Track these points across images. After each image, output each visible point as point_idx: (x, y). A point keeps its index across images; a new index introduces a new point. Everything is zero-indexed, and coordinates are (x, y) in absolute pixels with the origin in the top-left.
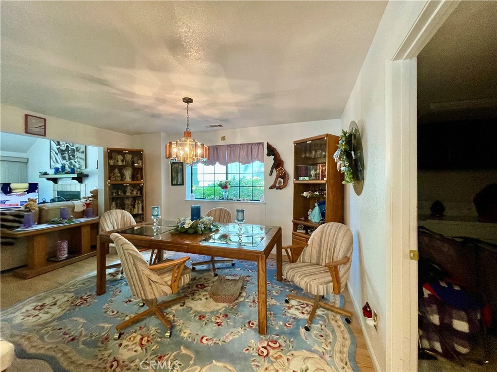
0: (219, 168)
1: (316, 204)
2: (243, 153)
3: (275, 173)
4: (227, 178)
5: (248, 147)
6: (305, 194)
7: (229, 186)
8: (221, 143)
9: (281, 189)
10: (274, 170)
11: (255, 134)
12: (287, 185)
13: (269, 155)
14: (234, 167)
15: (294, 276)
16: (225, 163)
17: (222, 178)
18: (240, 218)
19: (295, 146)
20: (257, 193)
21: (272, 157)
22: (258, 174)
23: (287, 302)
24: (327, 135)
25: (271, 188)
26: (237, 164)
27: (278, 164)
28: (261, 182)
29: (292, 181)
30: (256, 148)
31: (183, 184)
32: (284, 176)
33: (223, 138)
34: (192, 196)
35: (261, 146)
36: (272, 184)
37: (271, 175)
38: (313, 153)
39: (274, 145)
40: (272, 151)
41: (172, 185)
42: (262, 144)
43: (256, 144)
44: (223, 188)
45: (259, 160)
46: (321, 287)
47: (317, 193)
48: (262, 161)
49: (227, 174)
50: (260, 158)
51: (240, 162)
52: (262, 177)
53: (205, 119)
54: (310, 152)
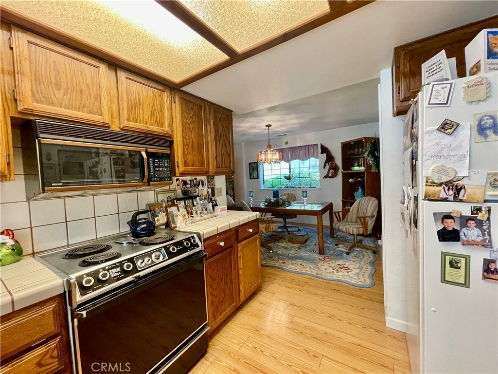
0: (284, 164)
1: (360, 188)
2: (302, 153)
3: (327, 166)
4: (290, 172)
5: (306, 148)
6: (350, 180)
7: (292, 178)
8: (284, 146)
9: (332, 178)
10: (327, 164)
11: (311, 138)
12: (337, 174)
13: (322, 153)
14: (295, 163)
15: (339, 226)
16: (288, 161)
17: (287, 172)
18: (305, 196)
19: (342, 146)
20: (313, 183)
21: (325, 155)
22: (314, 167)
23: (336, 245)
24: (365, 138)
25: (325, 177)
26: (297, 160)
27: (330, 159)
28: (317, 174)
29: (341, 170)
30: (312, 147)
31: (258, 178)
32: (335, 168)
33: (287, 143)
34: (265, 186)
35: (316, 147)
36: (325, 174)
37: (324, 167)
38: (356, 150)
39: (326, 145)
40: (324, 150)
41: (250, 179)
42: (316, 145)
43: (312, 145)
44: (288, 179)
45: (314, 157)
46: (354, 229)
47: (360, 179)
48: (317, 157)
49: (290, 168)
50: (315, 155)
51: (299, 159)
52: (317, 169)
53: (276, 133)
54: (354, 149)
